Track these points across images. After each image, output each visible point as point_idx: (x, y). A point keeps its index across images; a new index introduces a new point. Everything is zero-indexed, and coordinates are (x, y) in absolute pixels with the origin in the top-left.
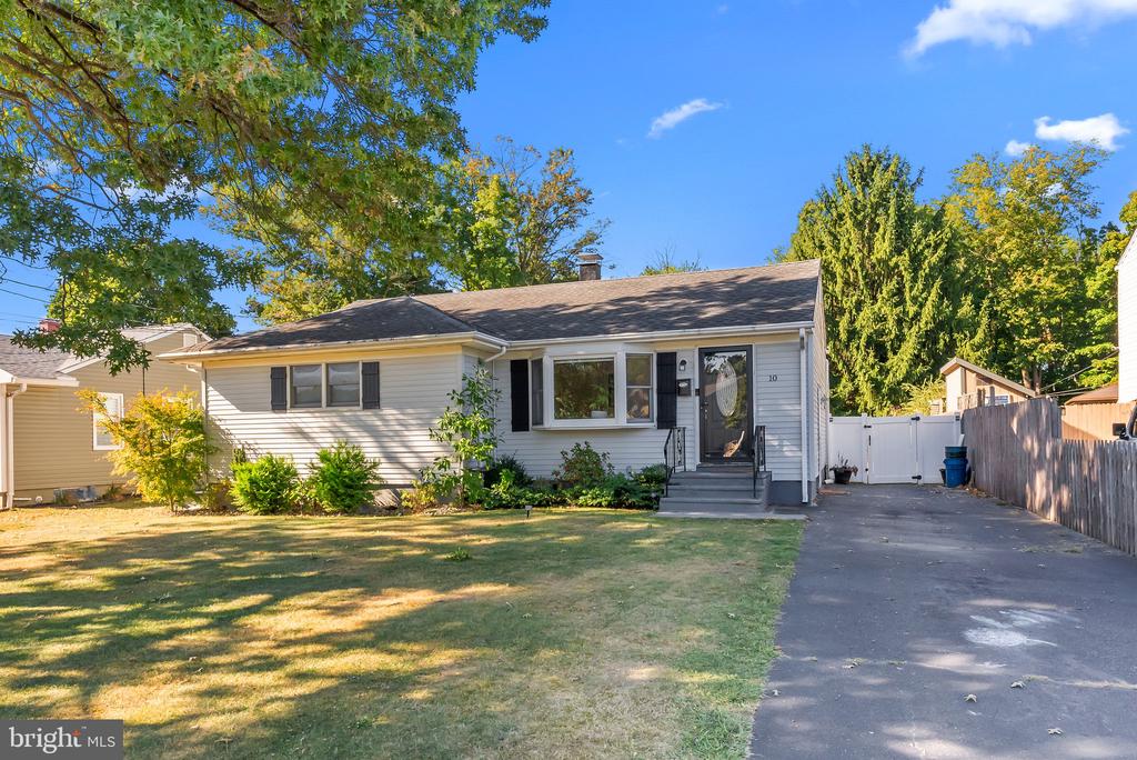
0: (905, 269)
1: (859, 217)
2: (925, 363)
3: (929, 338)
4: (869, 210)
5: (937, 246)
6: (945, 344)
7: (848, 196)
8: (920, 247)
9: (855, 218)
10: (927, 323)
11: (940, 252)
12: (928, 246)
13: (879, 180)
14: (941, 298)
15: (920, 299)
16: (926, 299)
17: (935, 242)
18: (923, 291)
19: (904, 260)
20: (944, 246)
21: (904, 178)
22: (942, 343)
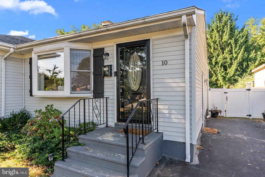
0: (233, 43)
1: (219, 29)
2: (239, 71)
3: (241, 64)
4: (221, 27)
5: (243, 37)
6: (246, 66)
7: (215, 23)
8: (238, 37)
9: (217, 30)
10: (240, 59)
11: (244, 39)
12: (240, 37)
13: (224, 19)
14: (244, 52)
15: (238, 52)
16: (239, 52)
17: (242, 36)
18: (239, 50)
19: (232, 41)
20: (245, 37)
21: (232, 18)
22: (245, 65)
